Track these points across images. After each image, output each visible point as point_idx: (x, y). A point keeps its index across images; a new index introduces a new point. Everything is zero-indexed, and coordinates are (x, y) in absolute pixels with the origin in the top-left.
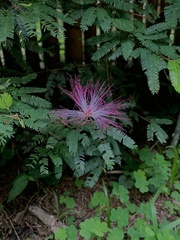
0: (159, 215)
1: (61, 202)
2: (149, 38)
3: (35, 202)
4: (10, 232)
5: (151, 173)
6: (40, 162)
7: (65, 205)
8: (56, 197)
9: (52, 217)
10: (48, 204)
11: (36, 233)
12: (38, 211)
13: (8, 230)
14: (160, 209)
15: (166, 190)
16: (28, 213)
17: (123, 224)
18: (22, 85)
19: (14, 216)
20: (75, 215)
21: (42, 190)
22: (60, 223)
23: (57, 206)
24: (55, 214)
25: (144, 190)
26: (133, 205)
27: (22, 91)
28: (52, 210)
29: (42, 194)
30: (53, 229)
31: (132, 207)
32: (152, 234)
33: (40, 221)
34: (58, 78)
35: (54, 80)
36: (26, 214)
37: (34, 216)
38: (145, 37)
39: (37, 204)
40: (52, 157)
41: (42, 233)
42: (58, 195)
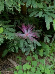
0: (46, 63)
1: (18, 58)
2: (48, 11)
3: (10, 57)
4: (2, 66)
5: (44, 50)
6: (12, 48)
7: (19, 59)
8: (16, 56)
9: (15, 62)
10: (14, 58)
11: (10, 67)
12: (11, 60)
13: (2, 65)
14: (46, 61)
15: (49, 55)
16: (8, 60)
17: (36, 66)
18: (7, 24)
19: (4, 61)
20: (22, 62)
21: (12, 54)
22: (17, 64)
23: (16, 59)
24: (16, 61)
25: (42, 56)
26: (39, 60)
27: (6, 26)
28: (15, 60)
29: (12, 55)
30: (15, 65)
31: (38, 60)
32: (44, 69)
33: (11, 63)
34: (18, 21)
35: (17, 22)
36: (7, 61)
37: (9, 61)
38: (47, 10)
39: (10, 58)
40: (15, 47)
41: (12, 67)
42: (17, 55)
